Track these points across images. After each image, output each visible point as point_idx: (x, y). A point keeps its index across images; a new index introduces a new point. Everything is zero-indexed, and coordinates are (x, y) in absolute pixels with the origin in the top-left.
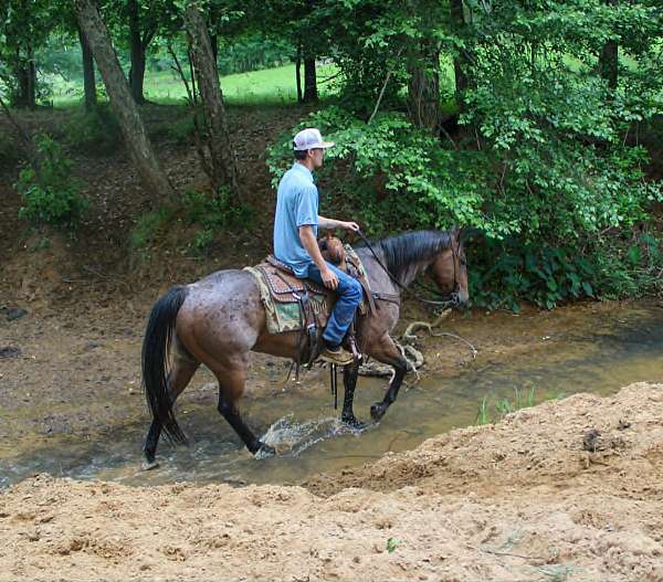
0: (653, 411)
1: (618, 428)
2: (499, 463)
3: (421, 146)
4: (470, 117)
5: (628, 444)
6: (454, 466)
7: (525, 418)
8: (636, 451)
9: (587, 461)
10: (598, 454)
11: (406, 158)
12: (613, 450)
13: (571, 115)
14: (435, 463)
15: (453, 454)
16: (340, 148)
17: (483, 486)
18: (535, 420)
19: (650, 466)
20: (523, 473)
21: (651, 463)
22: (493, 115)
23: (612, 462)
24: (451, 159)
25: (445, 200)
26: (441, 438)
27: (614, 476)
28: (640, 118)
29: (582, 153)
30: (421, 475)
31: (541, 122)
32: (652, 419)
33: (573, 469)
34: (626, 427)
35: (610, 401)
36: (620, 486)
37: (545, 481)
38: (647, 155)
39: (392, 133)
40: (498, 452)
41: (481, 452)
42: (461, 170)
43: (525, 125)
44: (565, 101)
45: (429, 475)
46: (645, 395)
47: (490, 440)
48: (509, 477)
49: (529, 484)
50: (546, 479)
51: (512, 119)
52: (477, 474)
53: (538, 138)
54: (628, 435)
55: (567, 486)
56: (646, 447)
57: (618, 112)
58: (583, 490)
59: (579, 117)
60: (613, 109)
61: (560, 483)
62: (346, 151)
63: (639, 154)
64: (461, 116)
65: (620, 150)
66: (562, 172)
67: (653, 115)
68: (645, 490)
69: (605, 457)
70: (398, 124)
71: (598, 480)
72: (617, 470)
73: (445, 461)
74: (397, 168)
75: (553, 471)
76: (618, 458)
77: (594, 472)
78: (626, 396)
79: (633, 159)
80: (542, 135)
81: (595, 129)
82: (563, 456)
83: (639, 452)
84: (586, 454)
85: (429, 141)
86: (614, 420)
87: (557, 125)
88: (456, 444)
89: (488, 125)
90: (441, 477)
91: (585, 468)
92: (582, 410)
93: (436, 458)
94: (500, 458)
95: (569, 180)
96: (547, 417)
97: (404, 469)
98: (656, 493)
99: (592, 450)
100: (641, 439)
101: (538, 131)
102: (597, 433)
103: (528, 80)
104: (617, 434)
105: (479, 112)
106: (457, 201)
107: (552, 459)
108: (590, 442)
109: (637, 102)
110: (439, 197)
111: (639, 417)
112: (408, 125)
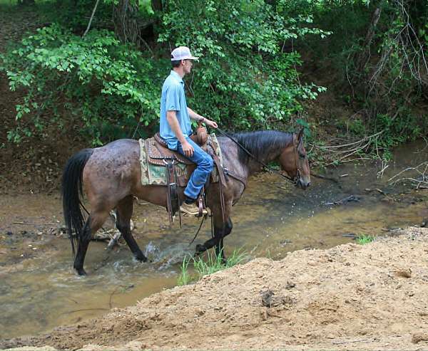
0: (311, 273)
1: (287, 288)
2: (201, 317)
3: (128, 59)
4: (167, 36)
5: (294, 301)
6: (167, 321)
7: (218, 280)
8: (301, 306)
9: (265, 314)
10: (273, 309)
11: (117, 70)
12: (283, 306)
13: (244, 34)
14: (152, 319)
15: (165, 311)
16: (67, 63)
17: (190, 337)
18: (225, 281)
19: (310, 316)
20: (219, 326)
21: (311, 314)
22: (184, 34)
23: (284, 315)
24: (151, 67)
25: (147, 102)
26: (155, 297)
27: (285, 326)
28: (296, 37)
29: (252, 62)
30: (141, 328)
31: (221, 40)
32: (311, 279)
33: (256, 321)
34: (292, 287)
35: (280, 266)
36: (290, 333)
37: (236, 331)
38: (299, 59)
39: (106, 51)
40: (200, 310)
41: (187, 309)
42: (159, 76)
43: (209, 43)
44: (239, 22)
45: (147, 328)
46: (305, 261)
47: (193, 299)
48: (208, 329)
49: (223, 334)
50: (236, 330)
51: (199, 38)
52: (184, 327)
53: (219, 53)
54: (294, 293)
55: (251, 335)
56: (307, 302)
57: (279, 31)
58: (264, 339)
59: (251, 36)
60: (275, 28)
61: (246, 332)
62: (72, 66)
63: (294, 59)
64: (160, 35)
65: (280, 56)
66: (237, 77)
67: (305, 34)
68: (308, 336)
69: (278, 311)
70: (109, 41)
71: (273, 330)
72: (288, 321)
73: (160, 317)
74: (110, 78)
75: (241, 323)
76: (287, 312)
77: (271, 323)
78: (291, 262)
79: (290, 62)
80: (222, 51)
81: (263, 46)
82: (248, 311)
83: (303, 306)
84: (264, 309)
85: (134, 55)
86: (283, 281)
87: (233, 42)
88: (167, 302)
89: (181, 42)
90: (158, 331)
91: (264, 320)
92: (260, 274)
93: (153, 315)
94: (201, 314)
95: (243, 84)
96: (234, 279)
97: (128, 324)
98: (315, 338)
99: (268, 306)
100: (304, 296)
101: (219, 48)
102: (272, 293)
103: (211, 9)
104: (286, 293)
105: (173, 32)
106: (156, 102)
107: (240, 314)
108: (267, 300)
109: (293, 23)
110: (142, 100)
111: (301, 278)
112: (116, 42)
